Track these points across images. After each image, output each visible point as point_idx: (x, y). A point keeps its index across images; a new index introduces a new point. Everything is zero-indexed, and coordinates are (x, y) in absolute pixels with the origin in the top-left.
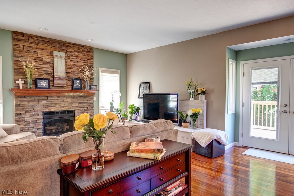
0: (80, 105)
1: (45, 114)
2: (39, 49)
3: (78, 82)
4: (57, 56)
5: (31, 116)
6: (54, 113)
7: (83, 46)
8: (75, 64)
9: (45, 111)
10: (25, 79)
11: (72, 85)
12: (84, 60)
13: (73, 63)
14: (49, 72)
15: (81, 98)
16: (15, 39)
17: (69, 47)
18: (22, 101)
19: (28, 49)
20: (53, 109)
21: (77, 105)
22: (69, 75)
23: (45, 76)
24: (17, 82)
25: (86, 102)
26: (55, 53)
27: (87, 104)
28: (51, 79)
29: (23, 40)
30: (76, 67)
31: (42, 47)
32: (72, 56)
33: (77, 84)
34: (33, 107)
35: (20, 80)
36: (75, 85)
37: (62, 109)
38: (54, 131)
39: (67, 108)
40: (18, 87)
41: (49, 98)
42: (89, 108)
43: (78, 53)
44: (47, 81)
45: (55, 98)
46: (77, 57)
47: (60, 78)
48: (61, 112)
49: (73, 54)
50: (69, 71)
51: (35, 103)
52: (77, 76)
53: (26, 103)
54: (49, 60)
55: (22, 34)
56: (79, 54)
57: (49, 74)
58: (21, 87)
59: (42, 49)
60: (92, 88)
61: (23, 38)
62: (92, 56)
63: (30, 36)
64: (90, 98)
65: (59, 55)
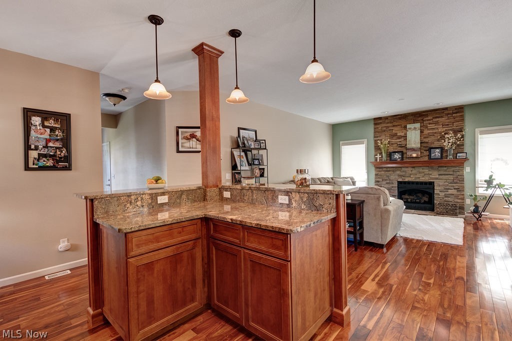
0: (441, 177)
1: (399, 183)
2: (394, 126)
3: (438, 150)
4: (410, 129)
5: (387, 183)
6: (409, 183)
7: (446, 109)
8: (434, 131)
9: (399, 180)
10: (381, 154)
11: (430, 155)
12: (448, 125)
13: (431, 131)
14: (402, 145)
15: (442, 169)
16: (375, 124)
17: (427, 116)
18: (380, 171)
19: (385, 129)
20: (407, 180)
21: (437, 176)
22: (425, 145)
23: (399, 149)
24: (376, 156)
25: (451, 173)
26: (409, 126)
27: (452, 176)
28: (404, 151)
29: (381, 123)
30: (436, 135)
31: (397, 124)
32: (430, 124)
33: (437, 153)
34: (388, 177)
35: (378, 154)
36: (432, 155)
37: (418, 180)
38: (409, 200)
39: (424, 178)
40: (377, 160)
41: (403, 169)
42: (455, 181)
43: (438, 119)
44: (401, 153)
45: (409, 169)
46: (437, 123)
47: (413, 150)
48: (417, 183)
49: (431, 122)
50: (426, 140)
51: (390, 173)
52: (436, 144)
53: (383, 173)
54: (403, 134)
55: (380, 118)
56: (440, 119)
57: (403, 147)
58: (378, 161)
59: (396, 126)
60: (459, 157)
61: (381, 121)
62: (462, 116)
63: (386, 118)
64: (457, 168)
65: (413, 127)
